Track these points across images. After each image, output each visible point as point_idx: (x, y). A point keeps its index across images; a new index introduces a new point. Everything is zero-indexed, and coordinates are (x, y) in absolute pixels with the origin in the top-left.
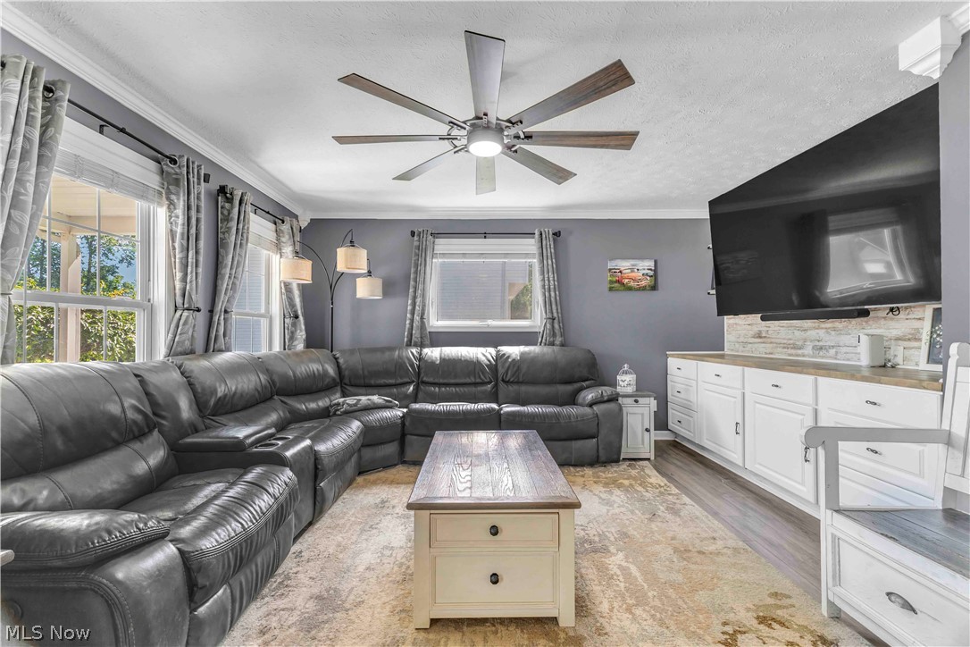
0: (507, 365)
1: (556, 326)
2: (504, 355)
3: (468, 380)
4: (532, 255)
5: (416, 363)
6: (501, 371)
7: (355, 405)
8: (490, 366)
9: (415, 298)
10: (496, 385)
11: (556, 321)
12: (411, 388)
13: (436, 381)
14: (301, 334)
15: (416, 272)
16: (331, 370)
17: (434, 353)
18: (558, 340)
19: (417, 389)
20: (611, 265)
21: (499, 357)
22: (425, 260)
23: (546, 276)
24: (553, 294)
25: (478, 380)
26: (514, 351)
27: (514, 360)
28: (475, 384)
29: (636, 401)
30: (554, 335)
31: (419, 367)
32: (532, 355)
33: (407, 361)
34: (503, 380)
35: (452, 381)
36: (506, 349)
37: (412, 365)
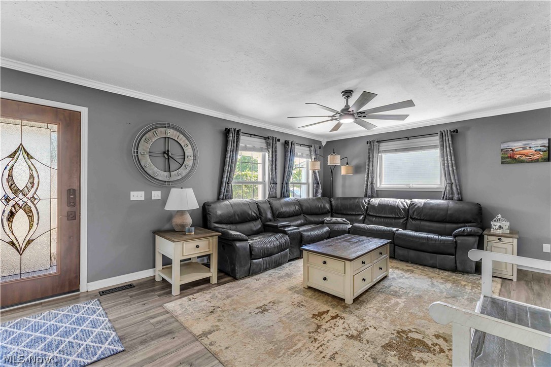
0: (414, 210)
1: (454, 188)
2: (413, 204)
3: (391, 216)
4: (435, 147)
5: (366, 205)
6: (411, 212)
8: (404, 209)
9: (368, 174)
10: (407, 219)
11: (453, 185)
12: (362, 217)
13: (375, 214)
14: (320, 191)
15: (369, 161)
16: (328, 206)
17: (375, 201)
18: (456, 197)
19: (365, 218)
20: (504, 146)
22: (373, 155)
23: (446, 158)
24: (450, 169)
25: (397, 216)
26: (420, 202)
27: (418, 207)
28: (395, 218)
29: (500, 239)
30: (452, 193)
31: (367, 208)
32: (431, 205)
33: (361, 204)
34: (411, 218)
35: (383, 215)
36: (416, 201)
37: (364, 207)
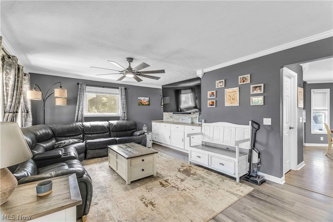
0: (113, 126)
1: (125, 115)
2: (112, 123)
3: (101, 132)
4: (118, 94)
5: (82, 127)
6: (110, 127)
7: (69, 143)
8: (107, 127)
9: (79, 105)
10: (110, 133)
11: (125, 113)
12: (82, 136)
13: (90, 133)
14: (30, 119)
15: (80, 97)
17: (87, 124)
18: (126, 118)
19: (83, 136)
20: (139, 98)
21: (110, 124)
23: (123, 101)
24: (124, 106)
25: (104, 132)
26: (114, 122)
27: (115, 125)
28: (103, 133)
29: (148, 134)
30: (125, 117)
31: (83, 129)
32: (120, 123)
33: (79, 127)
34: (112, 131)
35: (95, 132)
36: (111, 122)
37: (81, 128)
